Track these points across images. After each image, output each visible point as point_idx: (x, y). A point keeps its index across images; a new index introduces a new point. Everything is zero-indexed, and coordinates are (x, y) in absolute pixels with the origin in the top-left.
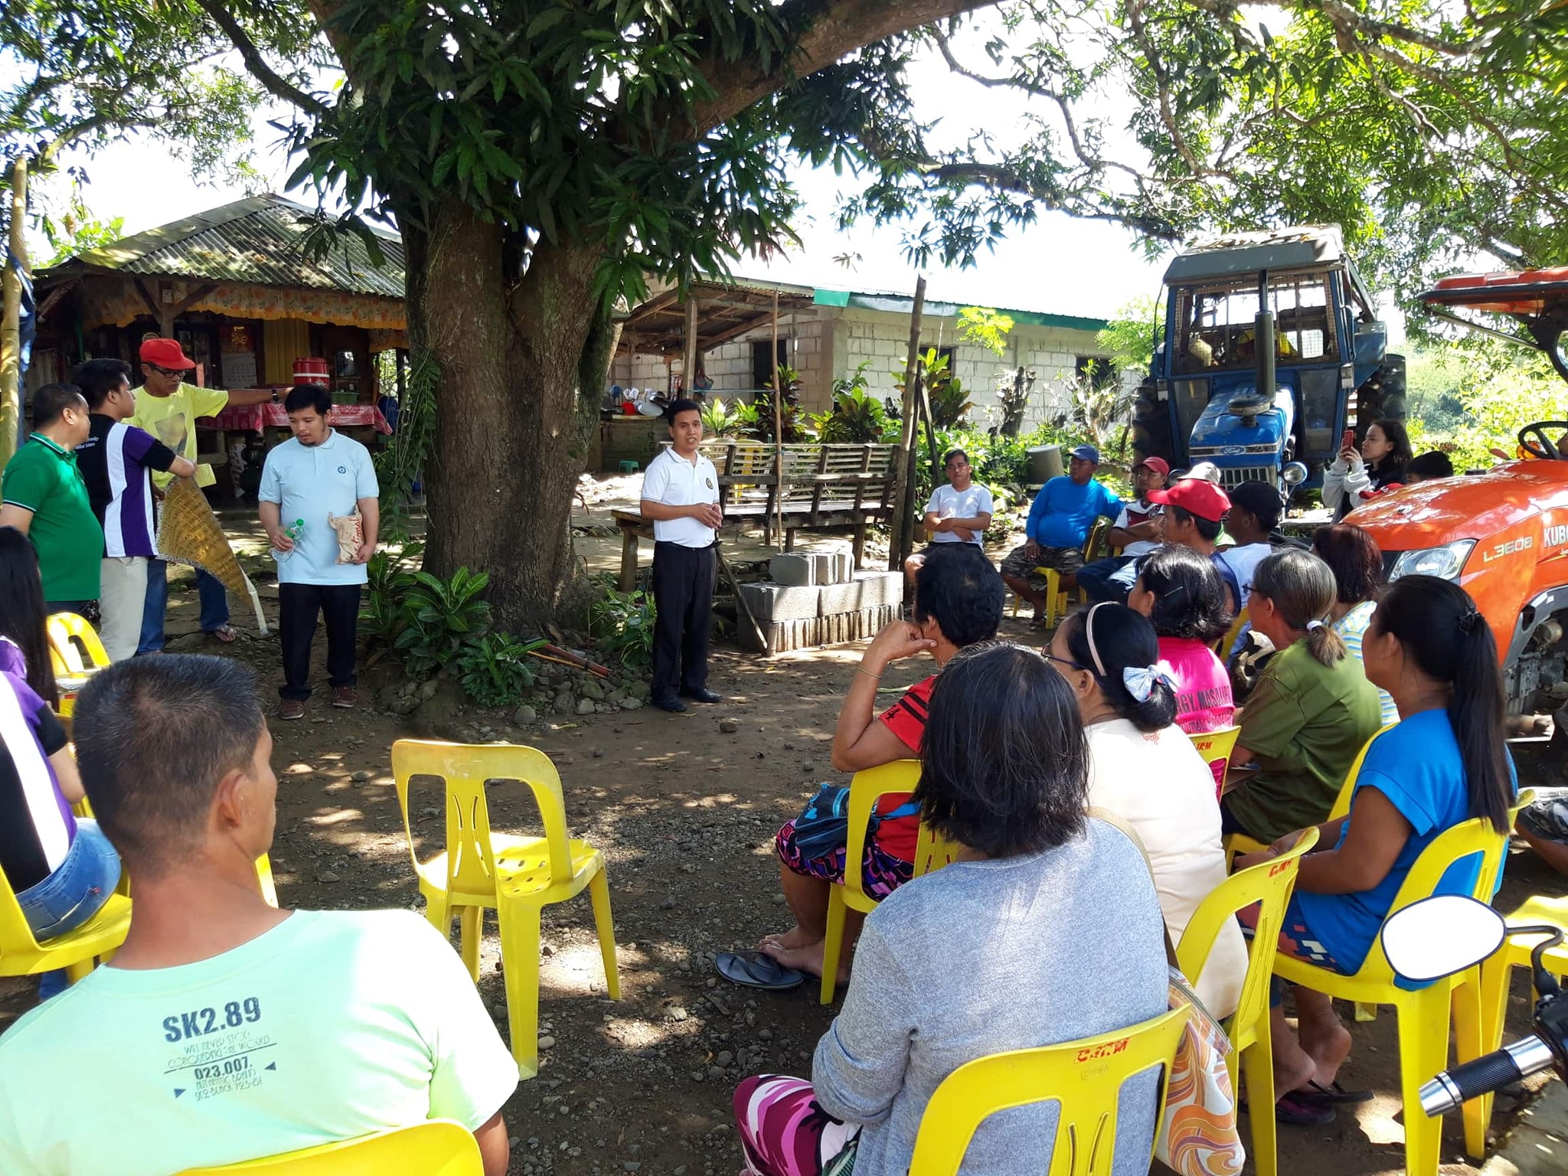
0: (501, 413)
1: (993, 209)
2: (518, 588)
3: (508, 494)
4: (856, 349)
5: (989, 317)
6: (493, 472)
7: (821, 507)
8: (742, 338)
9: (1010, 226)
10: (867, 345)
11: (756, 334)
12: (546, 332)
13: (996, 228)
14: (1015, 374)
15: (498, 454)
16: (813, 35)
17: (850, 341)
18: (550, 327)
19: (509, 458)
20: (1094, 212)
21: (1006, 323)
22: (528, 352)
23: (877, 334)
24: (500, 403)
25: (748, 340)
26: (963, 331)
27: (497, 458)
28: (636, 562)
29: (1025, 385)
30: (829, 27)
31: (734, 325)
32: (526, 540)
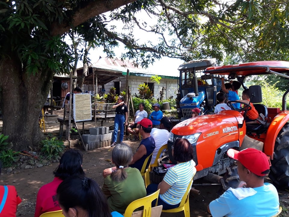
0: (18, 99)
1: (153, 56)
2: (21, 138)
3: (19, 117)
4: (133, 83)
5: (157, 77)
6: (15, 112)
7: (107, 117)
8: (112, 81)
9: (156, 59)
10: (136, 83)
11: (115, 80)
12: (28, 81)
13: (153, 60)
14: (162, 88)
15: (16, 108)
16: (76, 16)
17: (132, 82)
18: (29, 80)
19: (19, 109)
20: (174, 57)
21: (160, 78)
22: (24, 86)
23: (137, 81)
24: (17, 97)
25: (113, 82)
26: (152, 80)
27: (16, 109)
28: (63, 130)
29: (164, 90)
30: (80, 15)
31: (109, 79)
32: (23, 127)
